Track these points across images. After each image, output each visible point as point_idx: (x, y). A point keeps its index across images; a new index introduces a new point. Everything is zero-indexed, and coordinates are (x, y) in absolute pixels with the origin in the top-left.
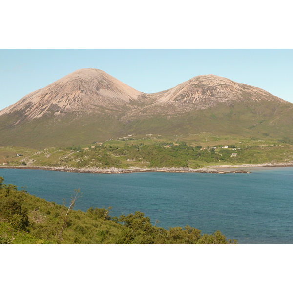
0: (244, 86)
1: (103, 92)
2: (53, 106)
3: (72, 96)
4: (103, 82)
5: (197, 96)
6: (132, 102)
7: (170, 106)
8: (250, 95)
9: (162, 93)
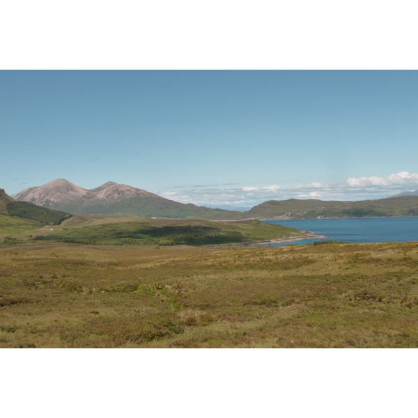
0: (137, 190)
1: (71, 193)
2: (48, 200)
3: (56, 195)
4: (69, 187)
5: (116, 195)
6: (84, 197)
7: (104, 200)
8: (140, 194)
9: (99, 189)
